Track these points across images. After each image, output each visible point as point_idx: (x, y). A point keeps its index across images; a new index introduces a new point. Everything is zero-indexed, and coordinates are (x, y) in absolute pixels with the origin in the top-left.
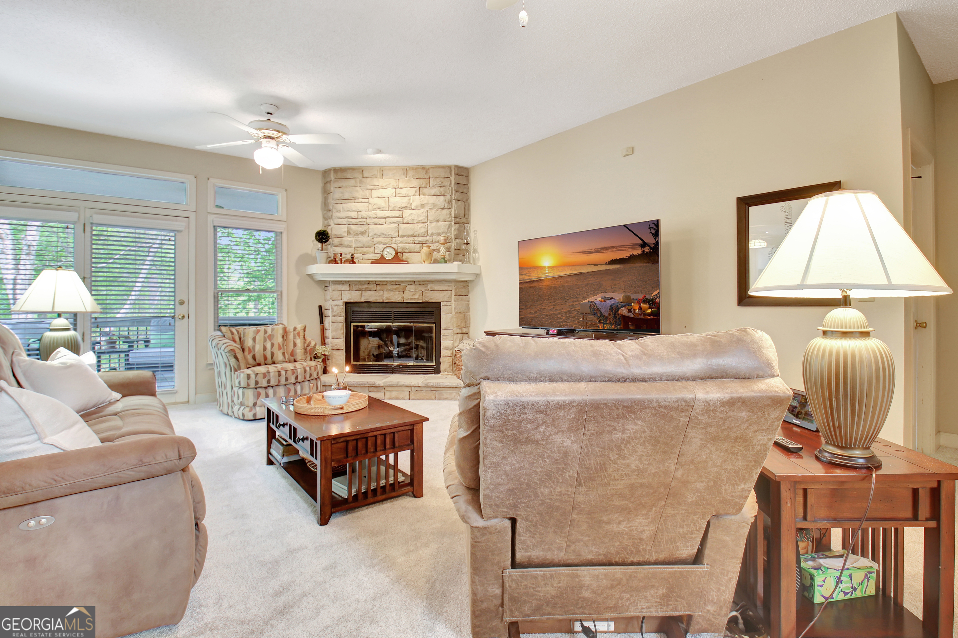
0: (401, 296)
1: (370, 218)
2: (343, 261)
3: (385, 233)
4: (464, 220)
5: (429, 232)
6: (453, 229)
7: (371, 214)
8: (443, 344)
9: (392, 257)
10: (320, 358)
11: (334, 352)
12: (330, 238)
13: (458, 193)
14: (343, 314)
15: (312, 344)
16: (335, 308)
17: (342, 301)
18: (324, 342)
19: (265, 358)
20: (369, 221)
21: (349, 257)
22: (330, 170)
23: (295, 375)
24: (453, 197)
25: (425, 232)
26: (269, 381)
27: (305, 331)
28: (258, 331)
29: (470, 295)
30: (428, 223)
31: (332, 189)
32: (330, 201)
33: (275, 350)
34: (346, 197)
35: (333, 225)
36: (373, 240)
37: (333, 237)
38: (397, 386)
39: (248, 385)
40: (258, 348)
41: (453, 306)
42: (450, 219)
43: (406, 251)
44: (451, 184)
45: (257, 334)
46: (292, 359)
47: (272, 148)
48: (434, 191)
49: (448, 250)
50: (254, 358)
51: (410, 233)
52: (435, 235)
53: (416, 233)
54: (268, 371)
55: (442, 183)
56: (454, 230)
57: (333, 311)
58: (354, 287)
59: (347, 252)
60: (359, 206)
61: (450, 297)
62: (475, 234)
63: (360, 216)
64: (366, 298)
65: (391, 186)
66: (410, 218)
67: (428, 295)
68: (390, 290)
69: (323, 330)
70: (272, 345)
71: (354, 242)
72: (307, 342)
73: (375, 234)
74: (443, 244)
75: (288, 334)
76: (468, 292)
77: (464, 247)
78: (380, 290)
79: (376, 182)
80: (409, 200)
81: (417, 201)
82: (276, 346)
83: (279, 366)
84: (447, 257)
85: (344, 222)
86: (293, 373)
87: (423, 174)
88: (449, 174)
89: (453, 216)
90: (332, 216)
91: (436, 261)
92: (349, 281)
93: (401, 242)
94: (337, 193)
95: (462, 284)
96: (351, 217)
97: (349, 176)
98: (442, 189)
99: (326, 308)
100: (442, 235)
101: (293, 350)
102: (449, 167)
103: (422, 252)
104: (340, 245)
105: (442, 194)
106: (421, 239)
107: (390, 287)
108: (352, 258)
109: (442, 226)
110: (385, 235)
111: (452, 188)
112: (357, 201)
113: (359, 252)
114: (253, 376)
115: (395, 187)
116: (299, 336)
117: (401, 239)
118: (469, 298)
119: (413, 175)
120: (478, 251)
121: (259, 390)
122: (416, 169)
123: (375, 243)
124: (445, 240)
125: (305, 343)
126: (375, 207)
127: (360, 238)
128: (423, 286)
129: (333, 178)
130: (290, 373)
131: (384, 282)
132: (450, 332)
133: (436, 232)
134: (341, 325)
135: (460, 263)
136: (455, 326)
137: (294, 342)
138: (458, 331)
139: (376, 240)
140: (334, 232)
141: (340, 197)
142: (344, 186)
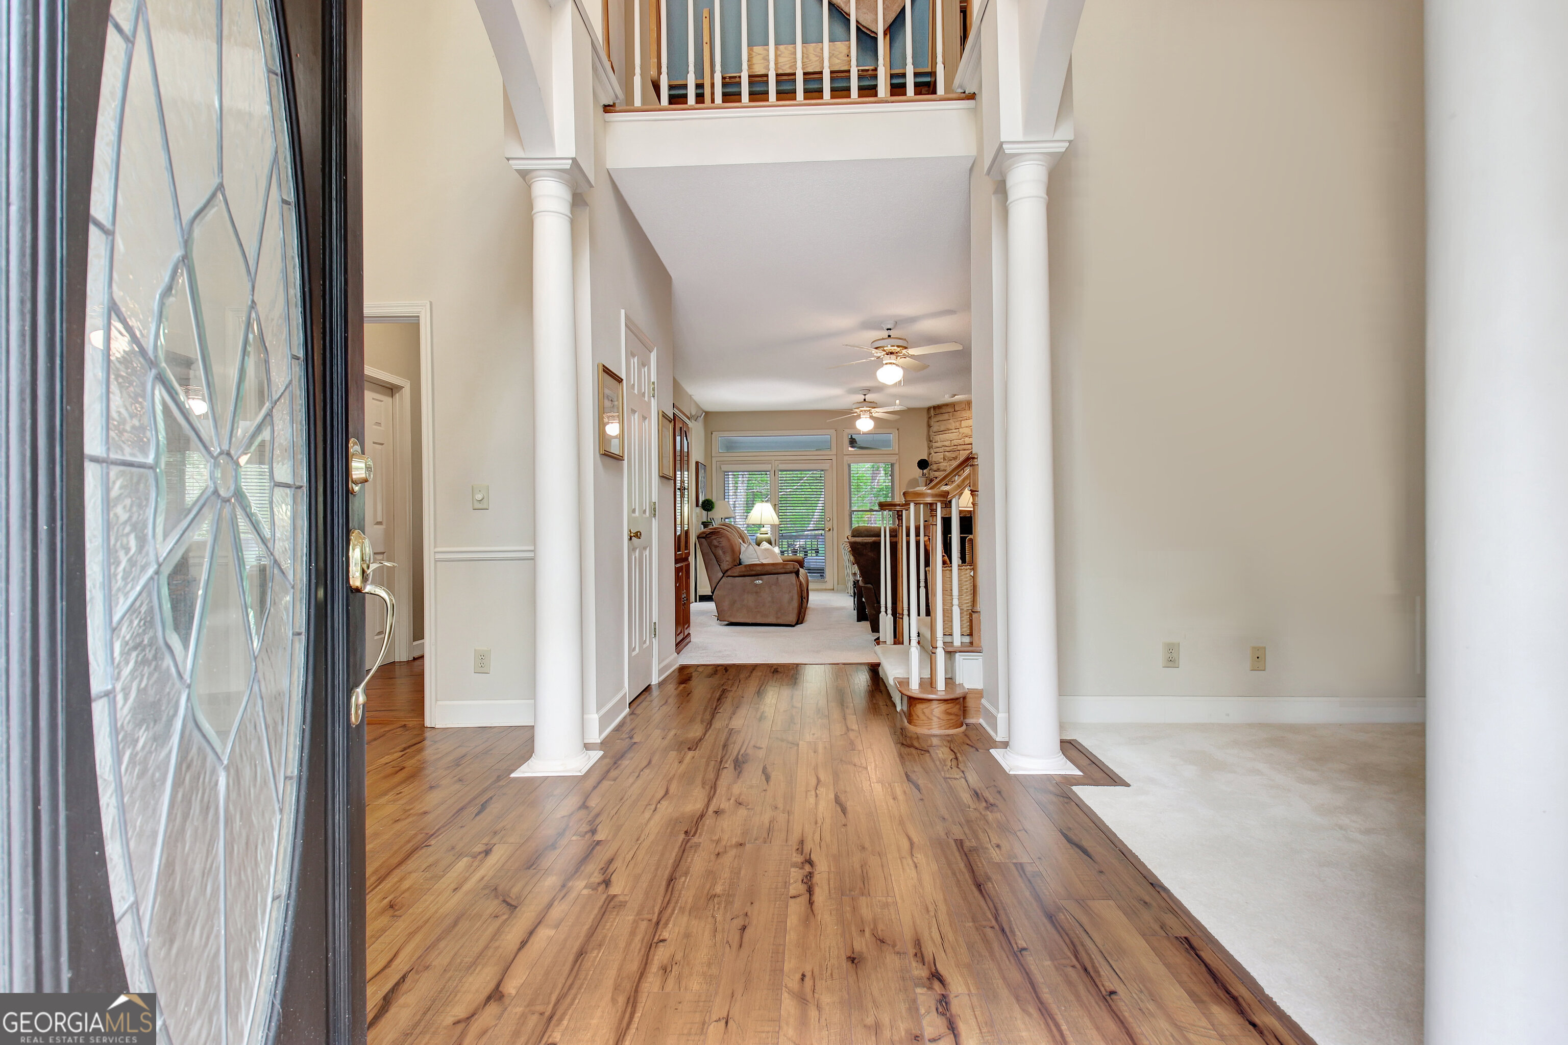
7: (960, 442)
20: (959, 448)
22: (932, 407)
31: (933, 423)
32: (931, 433)
34: (943, 429)
47: (867, 418)
60: (952, 436)
63: (952, 445)
71: (948, 467)
85: (941, 450)
90: (933, 445)
94: (935, 428)
96: (945, 446)
97: (944, 411)
104: (938, 470)
112: (950, 431)
126: (964, 435)
129: (934, 414)
140: (934, 459)
141: (938, 429)
142: (941, 420)
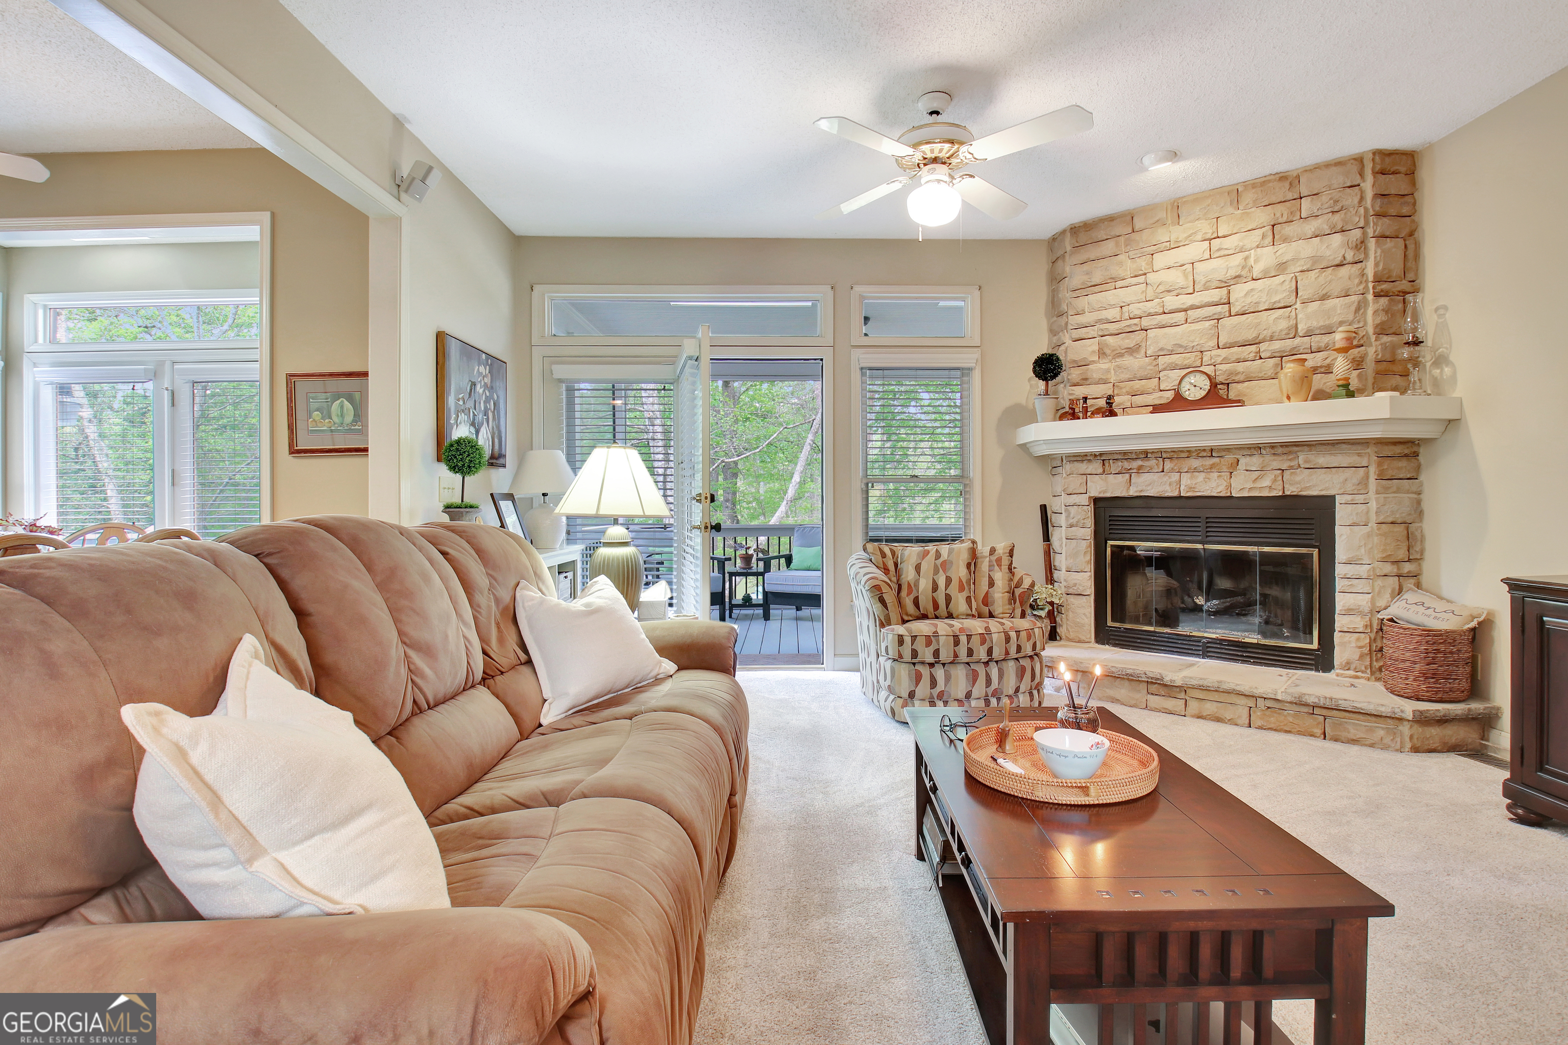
0: (1225, 484)
1: (1150, 315)
2: (1089, 414)
3: (1184, 344)
4: (1404, 285)
5: (1300, 327)
6: (1370, 312)
7: (1152, 307)
8: (1341, 601)
9: (1203, 393)
10: (1042, 609)
11: (1071, 599)
12: (1064, 368)
13: (1385, 220)
14: (1090, 522)
15: (1026, 584)
16: (1073, 510)
17: (1087, 496)
18: (1052, 577)
19: (936, 606)
20: (1145, 322)
21: (1102, 403)
22: (1064, 232)
23: (986, 647)
24: (1370, 232)
25: (1289, 329)
26: (936, 653)
27: (1011, 556)
28: (927, 553)
29: (1422, 477)
30: (1298, 305)
31: (1068, 269)
32: (1065, 294)
33: (953, 590)
34: (1096, 280)
35: (1068, 342)
36: (1155, 363)
37: (1068, 365)
38: (1216, 691)
39: (901, 656)
40: (924, 585)
41: (1373, 505)
42: (1361, 287)
43: (1237, 378)
44: (1362, 199)
45: (923, 559)
46: (986, 610)
47: (939, 181)
48: (1311, 227)
49: (1358, 364)
50: (916, 602)
51: (1250, 335)
52: (1318, 332)
53: (1268, 333)
54: (936, 632)
55: (1336, 202)
56: (1375, 312)
57: (1067, 517)
58: (1116, 467)
59: (1096, 393)
60: (1123, 295)
61: (1364, 482)
62: (1439, 316)
63: (1126, 316)
64: (1140, 488)
65: (1199, 237)
66: (1249, 300)
67: (1298, 478)
68: (1196, 470)
69: (1048, 554)
70: (949, 581)
71: (1113, 372)
72: (1016, 579)
73: (1162, 349)
74: (1344, 350)
75: (979, 560)
76: (1418, 468)
77: (1405, 353)
78: (1172, 470)
79: (1162, 235)
80: (1246, 259)
81: (1265, 258)
82: (955, 584)
83: (956, 624)
84: (1354, 384)
85: (1091, 332)
86: (983, 642)
87: (1282, 192)
88: (1358, 177)
89: (1371, 278)
90: (1067, 324)
91: (1321, 395)
92: (1101, 454)
93: (1225, 359)
94: (1076, 277)
95: (1398, 450)
96: (1107, 319)
97: (1102, 235)
98: (1337, 218)
99: (1055, 509)
100: (1340, 329)
101: (987, 593)
102: (1355, 159)
103: (1282, 375)
104: (1084, 382)
105: (1338, 228)
106: (1277, 345)
107: (1195, 463)
108: (1110, 404)
109: (1339, 308)
110: (1186, 348)
111: (1366, 210)
112: (1119, 284)
113: (1124, 390)
114: (908, 640)
115: (1209, 236)
116: (1000, 566)
117: (1224, 353)
118: (1421, 485)
119: (1254, 201)
120: (1452, 358)
121: (918, 667)
122: (1263, 184)
123: (1161, 368)
124: (1348, 339)
125: (1011, 580)
126: (1161, 288)
127: (1128, 361)
128: (1285, 457)
129: (1069, 248)
130: (976, 640)
131: (1182, 451)
132: (1363, 570)
133: (1321, 323)
134: (1084, 544)
135: (1397, 394)
136: (1379, 556)
137: (990, 577)
138: (1388, 568)
139: (1162, 361)
140: (1071, 356)
141: (1083, 283)
142: (1092, 258)
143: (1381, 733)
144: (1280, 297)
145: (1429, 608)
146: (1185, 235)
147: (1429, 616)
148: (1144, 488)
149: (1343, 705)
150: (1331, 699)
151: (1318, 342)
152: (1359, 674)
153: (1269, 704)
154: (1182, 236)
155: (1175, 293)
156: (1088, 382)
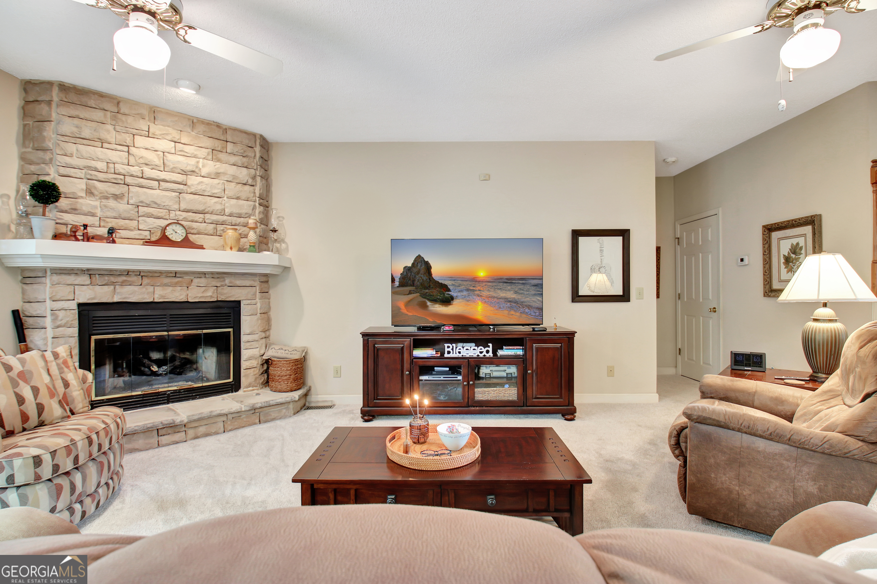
0: (184, 294)
1: (132, 176)
2: (91, 238)
3: (158, 202)
4: (267, 203)
5: (226, 210)
6: (256, 211)
7: (134, 171)
8: (245, 354)
9: (182, 238)
13: (262, 169)
14: (76, 323)
16: (61, 314)
17: (73, 302)
20: (129, 180)
22: (52, 84)
24: (258, 173)
25: (221, 210)
29: (271, 292)
30: (225, 198)
31: (54, 115)
32: (47, 134)
34: (84, 135)
35: (56, 175)
36: (136, 210)
41: (259, 305)
42: (254, 199)
43: (192, 231)
44: (255, 156)
48: (233, 159)
51: (201, 208)
52: (235, 215)
53: (210, 209)
55: (245, 152)
56: (260, 212)
57: (54, 319)
58: (102, 280)
59: (98, 224)
60: (109, 155)
61: (255, 294)
63: (112, 171)
64: (124, 296)
65: (169, 137)
66: (200, 187)
67: (225, 291)
68: (165, 285)
71: (99, 209)
73: (142, 202)
74: (253, 228)
76: (269, 288)
78: (148, 284)
79: (143, 125)
81: (208, 167)
84: (258, 246)
85: (80, 173)
87: (217, 134)
88: (254, 144)
89: (257, 195)
91: (241, 250)
92: (88, 270)
93: (184, 218)
94: (66, 125)
95: (264, 279)
96: (94, 168)
97: (92, 103)
98: (245, 160)
101: (65, 394)
102: (253, 135)
104: (74, 210)
105: (245, 165)
106: (215, 217)
107: (167, 281)
108: (111, 234)
109: (245, 206)
110: (159, 205)
111: (257, 162)
112: (105, 145)
113: (110, 224)
115: (176, 140)
116: (68, 367)
117: (185, 214)
118: (270, 295)
119: (203, 132)
120: (286, 240)
122: (208, 124)
123: (138, 214)
124: (255, 224)
126: (141, 161)
127: (112, 203)
128: (218, 280)
129: (56, 99)
131: (156, 272)
132: (256, 337)
133: (237, 212)
135: (269, 253)
136: (261, 329)
138: (263, 335)
139: (142, 210)
140: (63, 187)
141: (72, 133)
142: (82, 117)
143: (284, 411)
144: (217, 191)
145: (285, 350)
146: (160, 133)
147: (288, 354)
148: (127, 296)
149: (272, 403)
150: (267, 402)
151: (236, 221)
152: (254, 388)
153: (234, 415)
154: (158, 132)
155: (151, 167)
156: (76, 212)
